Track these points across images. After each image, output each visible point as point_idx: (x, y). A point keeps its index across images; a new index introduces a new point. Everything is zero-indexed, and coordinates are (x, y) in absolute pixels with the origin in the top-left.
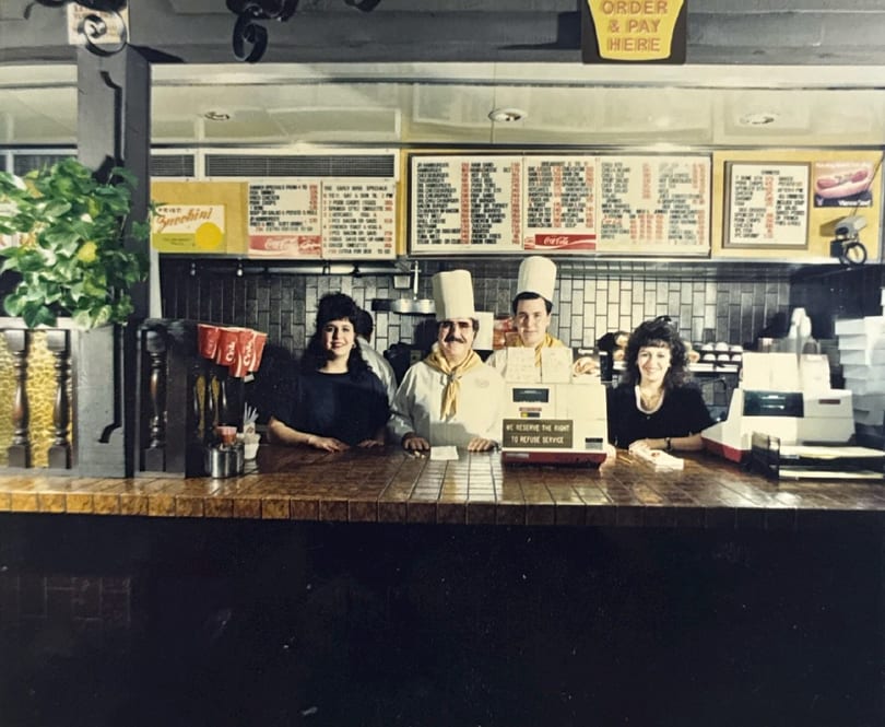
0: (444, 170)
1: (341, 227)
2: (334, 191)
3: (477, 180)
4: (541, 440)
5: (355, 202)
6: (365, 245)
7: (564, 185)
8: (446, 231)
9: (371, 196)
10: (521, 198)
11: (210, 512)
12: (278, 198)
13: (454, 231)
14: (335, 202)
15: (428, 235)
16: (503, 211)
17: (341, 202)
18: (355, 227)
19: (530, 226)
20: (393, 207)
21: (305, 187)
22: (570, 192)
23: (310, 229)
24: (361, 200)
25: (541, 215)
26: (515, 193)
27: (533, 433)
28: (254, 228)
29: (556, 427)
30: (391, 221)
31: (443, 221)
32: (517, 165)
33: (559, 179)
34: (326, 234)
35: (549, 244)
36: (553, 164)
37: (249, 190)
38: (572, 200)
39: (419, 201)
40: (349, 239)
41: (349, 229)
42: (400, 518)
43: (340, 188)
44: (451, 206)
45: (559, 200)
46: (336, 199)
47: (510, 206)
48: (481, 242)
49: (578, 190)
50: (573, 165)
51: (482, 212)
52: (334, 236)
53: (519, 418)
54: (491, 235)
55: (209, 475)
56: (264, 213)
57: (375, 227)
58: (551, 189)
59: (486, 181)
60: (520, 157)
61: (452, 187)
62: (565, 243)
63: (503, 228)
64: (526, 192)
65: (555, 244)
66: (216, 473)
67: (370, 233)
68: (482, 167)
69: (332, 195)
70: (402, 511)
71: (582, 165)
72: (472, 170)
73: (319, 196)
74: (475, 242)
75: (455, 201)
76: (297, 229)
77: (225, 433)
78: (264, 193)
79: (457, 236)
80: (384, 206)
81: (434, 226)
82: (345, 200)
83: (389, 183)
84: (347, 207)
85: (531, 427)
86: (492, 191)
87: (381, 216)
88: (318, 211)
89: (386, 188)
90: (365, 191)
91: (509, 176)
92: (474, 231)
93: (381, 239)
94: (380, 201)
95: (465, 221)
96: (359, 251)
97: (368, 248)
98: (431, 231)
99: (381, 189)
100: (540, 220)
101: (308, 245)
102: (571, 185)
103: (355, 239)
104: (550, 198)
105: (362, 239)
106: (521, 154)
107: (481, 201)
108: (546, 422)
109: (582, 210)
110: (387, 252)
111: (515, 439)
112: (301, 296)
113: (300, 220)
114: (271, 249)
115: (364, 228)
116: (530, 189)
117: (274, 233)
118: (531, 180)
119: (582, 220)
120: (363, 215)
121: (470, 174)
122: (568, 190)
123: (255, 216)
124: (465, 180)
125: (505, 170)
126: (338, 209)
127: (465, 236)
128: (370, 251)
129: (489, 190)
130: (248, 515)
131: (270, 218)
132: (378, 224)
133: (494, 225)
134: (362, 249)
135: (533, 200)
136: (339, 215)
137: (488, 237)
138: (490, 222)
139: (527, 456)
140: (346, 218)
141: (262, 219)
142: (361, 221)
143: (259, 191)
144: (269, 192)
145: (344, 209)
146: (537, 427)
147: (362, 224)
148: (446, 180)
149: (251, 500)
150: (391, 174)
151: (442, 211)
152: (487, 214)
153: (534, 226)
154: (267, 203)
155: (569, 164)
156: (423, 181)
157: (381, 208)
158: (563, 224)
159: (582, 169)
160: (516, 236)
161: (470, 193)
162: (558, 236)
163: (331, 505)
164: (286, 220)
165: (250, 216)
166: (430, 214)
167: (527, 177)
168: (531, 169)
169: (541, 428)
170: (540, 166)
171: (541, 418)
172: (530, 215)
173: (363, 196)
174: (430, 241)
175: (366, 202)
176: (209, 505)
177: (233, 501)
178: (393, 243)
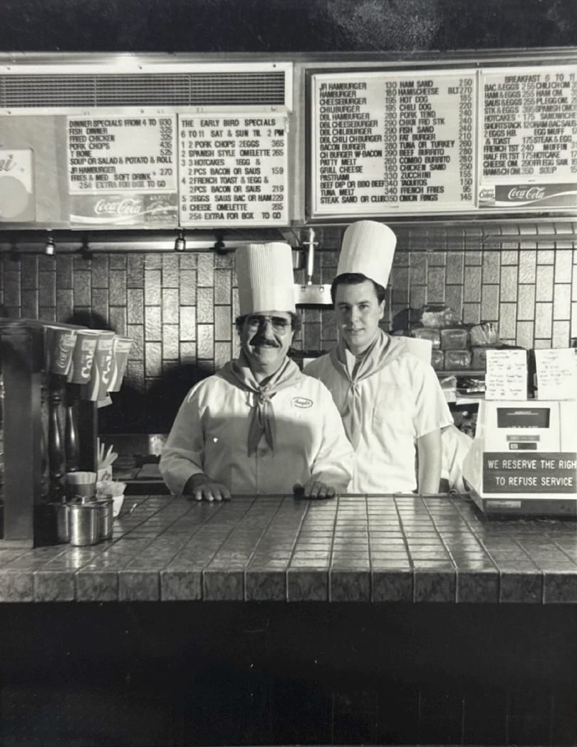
0: (360, 93)
1: (208, 180)
2: (197, 127)
3: (409, 107)
4: (539, 482)
5: (227, 143)
6: (244, 207)
7: (539, 109)
8: (363, 184)
9: (251, 133)
10: (473, 132)
11: (85, 593)
12: (113, 138)
13: (375, 184)
14: (197, 143)
15: (337, 191)
16: (447, 151)
17: (208, 144)
18: (228, 180)
19: (486, 173)
20: (285, 149)
21: (152, 122)
22: (548, 121)
23: (162, 184)
24: (237, 140)
25: (504, 156)
26: (466, 126)
27: (526, 472)
28: (77, 183)
29: (561, 464)
30: (282, 171)
31: (359, 169)
32: (469, 82)
33: (532, 102)
34: (185, 190)
35: (515, 199)
36: (521, 79)
37: (68, 128)
38: (551, 132)
39: (323, 140)
40: (220, 199)
41: (219, 184)
42: (361, 594)
43: (207, 123)
44: (370, 146)
45: (530, 132)
46: (199, 139)
47: (457, 143)
48: (415, 198)
49: (559, 116)
50: (553, 79)
51: (416, 154)
52: (197, 193)
53: (507, 450)
54: (430, 189)
55: (67, 541)
56: (93, 161)
57: (258, 181)
58: (520, 118)
59: (422, 107)
60: (473, 71)
61: (372, 118)
62: (540, 196)
63: (448, 178)
64: (482, 122)
65: (524, 199)
66: (76, 539)
67: (250, 189)
68: (415, 86)
69: (193, 134)
70: (364, 584)
71: (567, 79)
72: (402, 92)
73: (174, 134)
74: (405, 199)
75: (377, 138)
76: (141, 185)
77: (80, 482)
78: (92, 131)
79: (380, 191)
80: (272, 149)
81: (346, 177)
82: (213, 140)
83: (279, 115)
84: (216, 150)
85: (525, 463)
86: (431, 124)
87: (266, 164)
88: (174, 158)
89: (273, 122)
90: (242, 127)
91: (456, 98)
92: (404, 183)
93: (268, 198)
94: (265, 142)
95: (390, 168)
96: (235, 216)
97: (249, 210)
98: (340, 185)
99: (266, 123)
100: (502, 164)
101: (160, 209)
102: (549, 109)
103: (228, 198)
104: (518, 131)
105: (240, 198)
106: (475, 66)
107: (415, 137)
108: (547, 456)
109: (565, 147)
110: (277, 216)
111: (500, 480)
112: (139, 283)
113: (145, 172)
114: (104, 214)
115: (242, 181)
116: (488, 118)
117: (106, 191)
118: (489, 104)
119: (565, 162)
120: (240, 162)
121: (398, 98)
122: (544, 117)
123: (78, 166)
124: (390, 108)
125: (451, 91)
126: (203, 153)
127: (391, 191)
128: (251, 216)
129: (425, 122)
130: (140, 596)
131: (101, 169)
132: (262, 175)
133: (435, 173)
134: (240, 212)
135: (492, 134)
136: (205, 162)
137: (425, 192)
138: (428, 169)
139: (519, 504)
140: (215, 167)
141: (90, 170)
142: (238, 171)
143: (84, 129)
144: (98, 132)
145: (212, 153)
146: (532, 464)
147: (239, 176)
148: (363, 109)
149: (145, 575)
150: (281, 101)
151: (358, 154)
152: (423, 157)
153: (493, 172)
154: (96, 146)
155: (547, 77)
156: (328, 109)
157: (267, 152)
158: (537, 168)
159: (567, 85)
160: (466, 189)
161: (398, 127)
162: (529, 187)
163: (262, 579)
164: (123, 172)
165: (70, 167)
166: (339, 160)
167: (482, 99)
168: (488, 88)
169: (538, 464)
170: (502, 82)
171: (539, 450)
172: (486, 157)
173: (239, 134)
174: (340, 199)
175: (243, 143)
176: (83, 583)
177: (118, 576)
178: (285, 203)
